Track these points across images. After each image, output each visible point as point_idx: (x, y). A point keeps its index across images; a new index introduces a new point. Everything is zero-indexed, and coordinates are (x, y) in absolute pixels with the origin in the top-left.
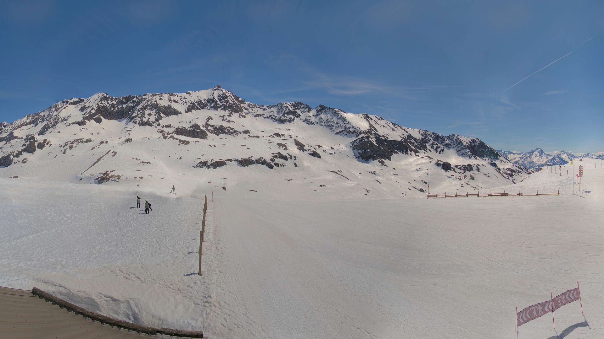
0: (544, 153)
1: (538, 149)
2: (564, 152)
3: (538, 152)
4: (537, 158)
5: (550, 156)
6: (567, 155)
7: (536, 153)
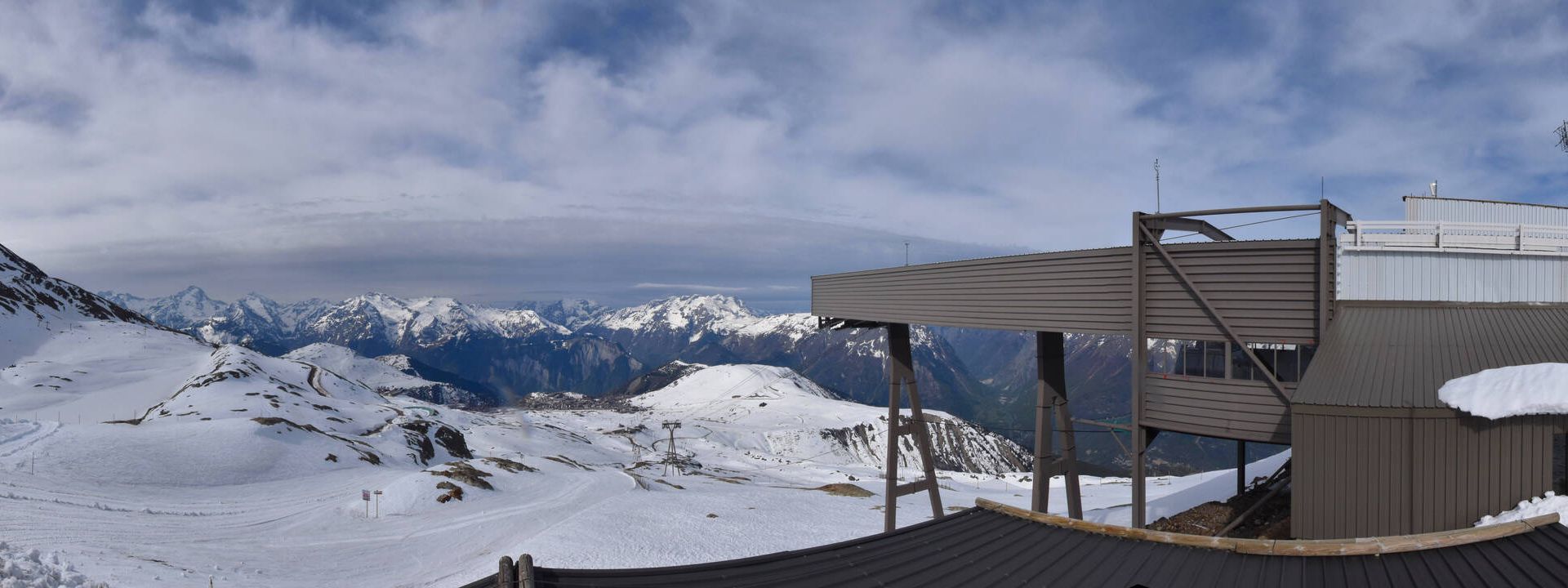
0: (207, 299)
1: (191, 288)
2: (253, 295)
3: (193, 296)
4: (191, 309)
5: (223, 303)
6: (262, 301)
7: (188, 297)
